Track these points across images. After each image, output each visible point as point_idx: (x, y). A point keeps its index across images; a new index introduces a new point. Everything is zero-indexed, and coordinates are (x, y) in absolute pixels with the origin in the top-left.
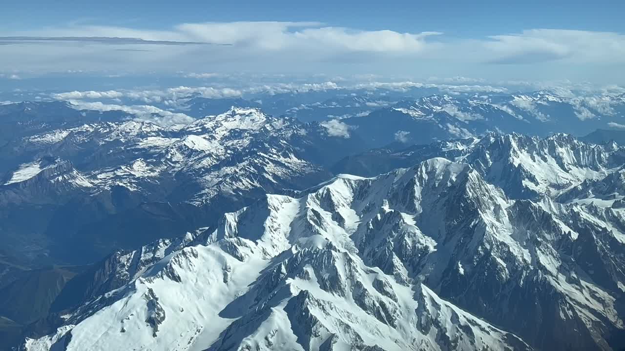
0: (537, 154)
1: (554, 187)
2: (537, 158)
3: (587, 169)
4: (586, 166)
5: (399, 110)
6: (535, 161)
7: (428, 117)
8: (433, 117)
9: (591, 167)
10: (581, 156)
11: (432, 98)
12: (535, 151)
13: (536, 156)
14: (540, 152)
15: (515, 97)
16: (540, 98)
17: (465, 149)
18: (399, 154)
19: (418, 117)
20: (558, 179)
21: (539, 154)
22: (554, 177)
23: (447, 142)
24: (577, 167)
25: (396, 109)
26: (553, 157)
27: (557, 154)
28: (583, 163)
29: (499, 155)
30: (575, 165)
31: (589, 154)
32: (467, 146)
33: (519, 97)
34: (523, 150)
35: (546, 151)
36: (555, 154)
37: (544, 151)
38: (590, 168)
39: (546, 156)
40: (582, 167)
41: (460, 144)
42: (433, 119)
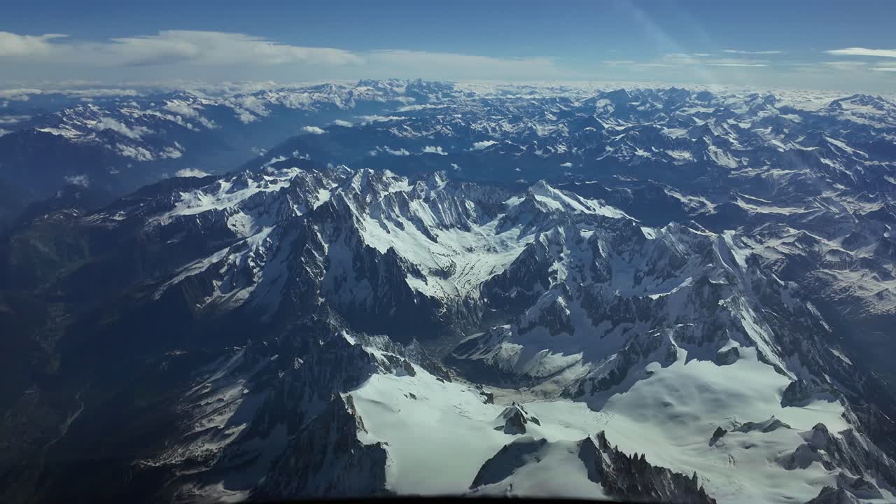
0: (387, 218)
1: (438, 276)
2: (390, 225)
3: (456, 231)
4: (452, 226)
5: (46, 130)
6: (388, 232)
7: (89, 137)
8: (96, 137)
9: (459, 226)
10: (442, 211)
11: (77, 109)
12: (383, 213)
13: (385, 221)
14: (390, 216)
15: (168, 102)
16: (194, 102)
17: (228, 209)
18: (96, 217)
19: (74, 138)
20: (435, 259)
21: (389, 218)
22: (428, 256)
23: (181, 193)
24: (441, 230)
25: (42, 130)
26: (409, 220)
27: (413, 214)
28: (448, 223)
29: (335, 230)
30: (438, 226)
31: (450, 205)
32: (214, 195)
33: (172, 102)
34: (364, 214)
35: (397, 210)
36: (410, 213)
37: (394, 212)
38: (458, 228)
39: (399, 219)
40: (447, 228)
41: (201, 193)
42: (97, 139)
